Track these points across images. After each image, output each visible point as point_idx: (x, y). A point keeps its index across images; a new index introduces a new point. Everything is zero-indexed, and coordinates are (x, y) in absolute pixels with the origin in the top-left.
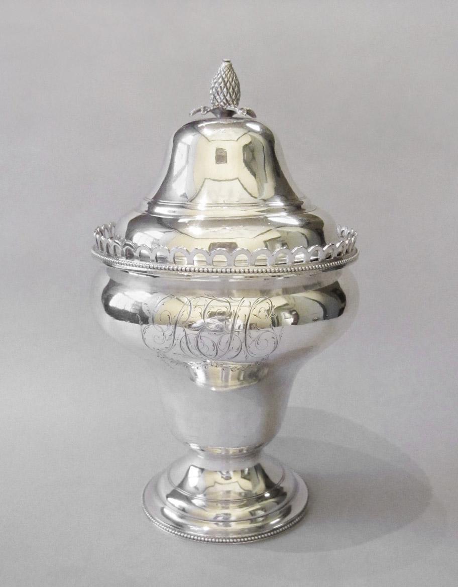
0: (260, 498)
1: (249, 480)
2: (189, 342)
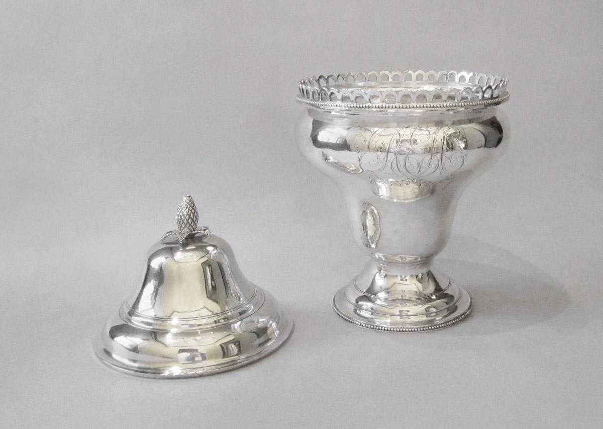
0: (429, 300)
1: (421, 283)
2: (398, 162)
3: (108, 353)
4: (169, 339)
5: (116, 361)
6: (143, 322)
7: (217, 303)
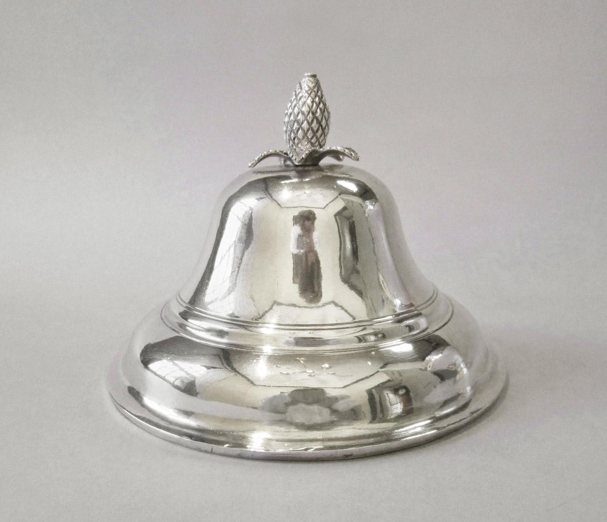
3: (135, 394)
4: (260, 369)
5: (150, 411)
6: (209, 330)
7: (360, 293)
